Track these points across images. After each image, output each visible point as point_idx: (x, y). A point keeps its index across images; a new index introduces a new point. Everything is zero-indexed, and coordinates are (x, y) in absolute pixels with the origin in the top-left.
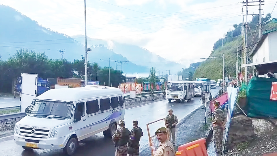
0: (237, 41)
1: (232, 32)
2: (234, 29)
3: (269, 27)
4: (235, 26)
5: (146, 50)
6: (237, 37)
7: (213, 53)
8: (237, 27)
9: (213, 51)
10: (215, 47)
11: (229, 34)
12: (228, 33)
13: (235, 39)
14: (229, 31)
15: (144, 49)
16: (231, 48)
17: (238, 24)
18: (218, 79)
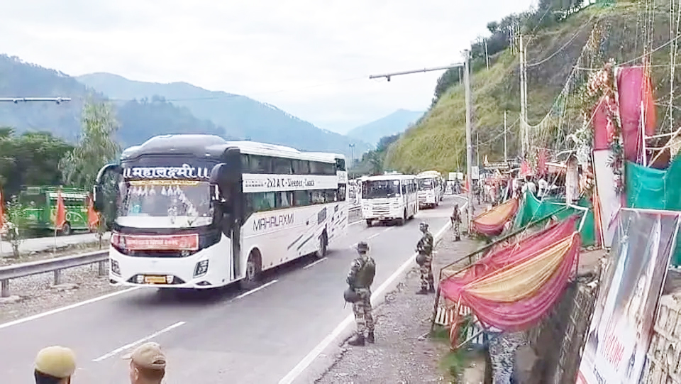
0: (498, 66)
1: (484, 43)
2: (488, 34)
3: (588, 17)
4: (492, 27)
5: (274, 109)
6: (498, 57)
7: (435, 102)
8: (499, 29)
9: (435, 98)
10: (441, 89)
11: (476, 50)
12: (473, 47)
13: (494, 62)
14: (476, 42)
15: (269, 106)
16: (482, 85)
17: (499, 21)
18: (450, 174)
